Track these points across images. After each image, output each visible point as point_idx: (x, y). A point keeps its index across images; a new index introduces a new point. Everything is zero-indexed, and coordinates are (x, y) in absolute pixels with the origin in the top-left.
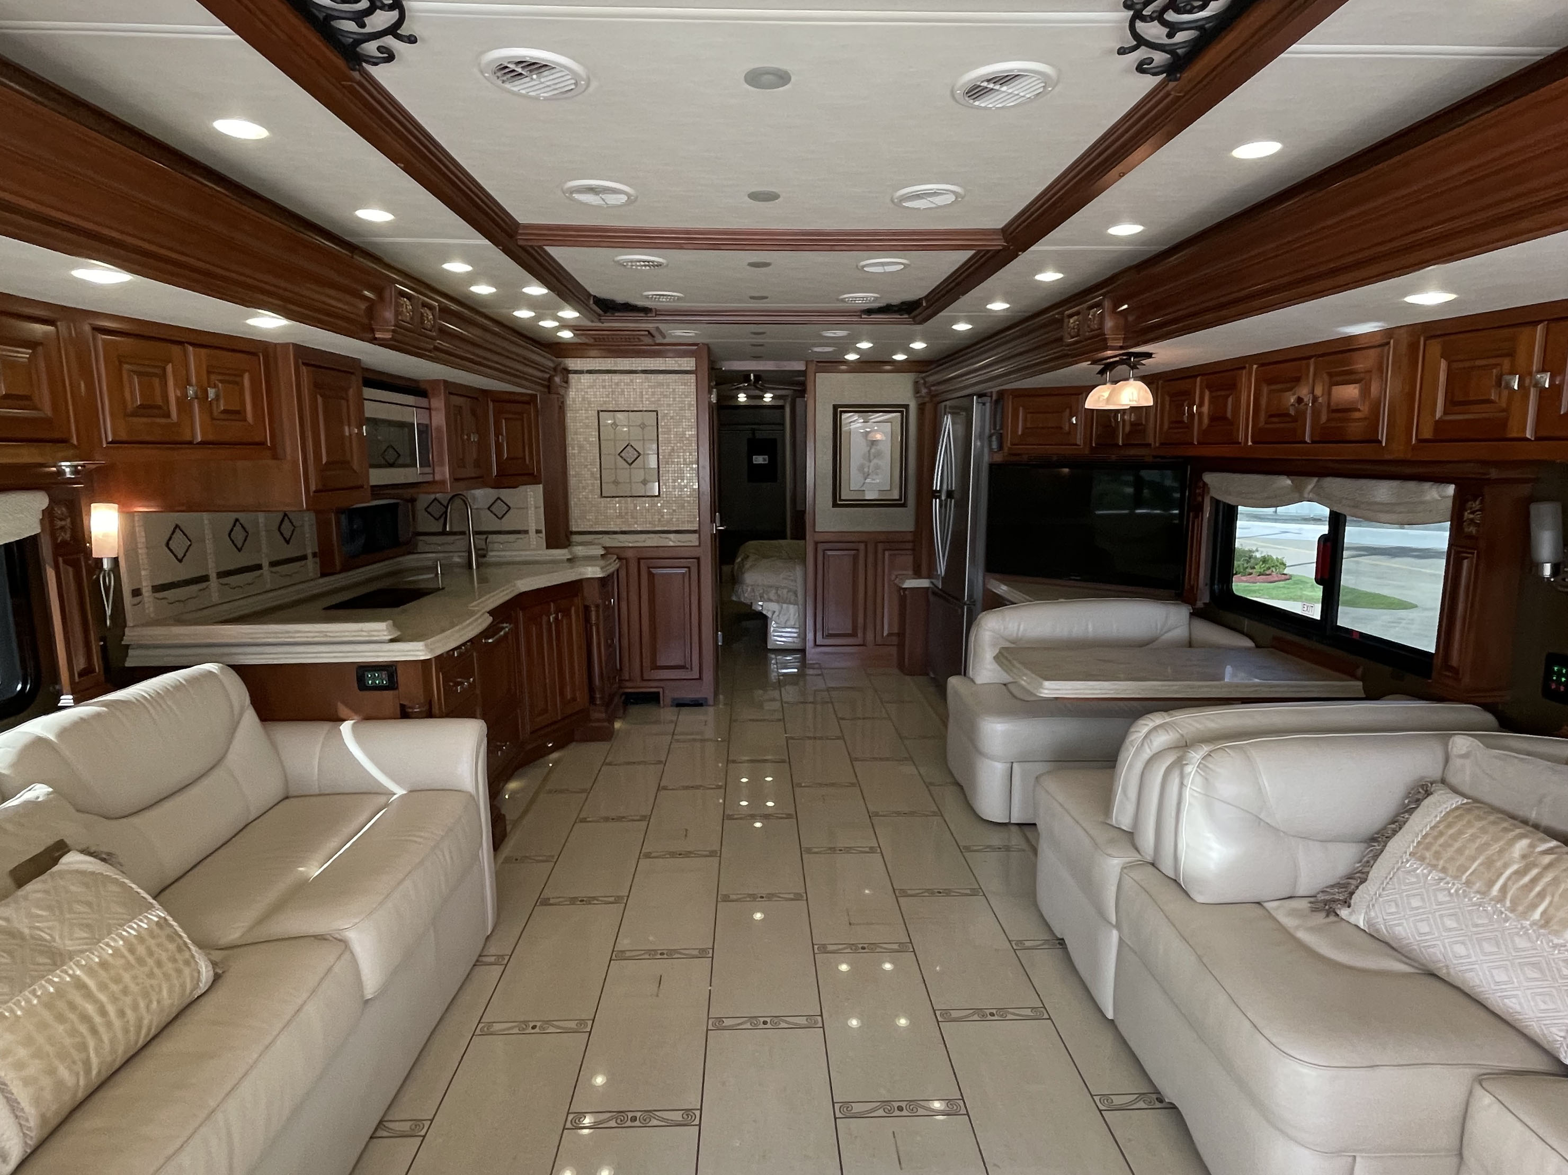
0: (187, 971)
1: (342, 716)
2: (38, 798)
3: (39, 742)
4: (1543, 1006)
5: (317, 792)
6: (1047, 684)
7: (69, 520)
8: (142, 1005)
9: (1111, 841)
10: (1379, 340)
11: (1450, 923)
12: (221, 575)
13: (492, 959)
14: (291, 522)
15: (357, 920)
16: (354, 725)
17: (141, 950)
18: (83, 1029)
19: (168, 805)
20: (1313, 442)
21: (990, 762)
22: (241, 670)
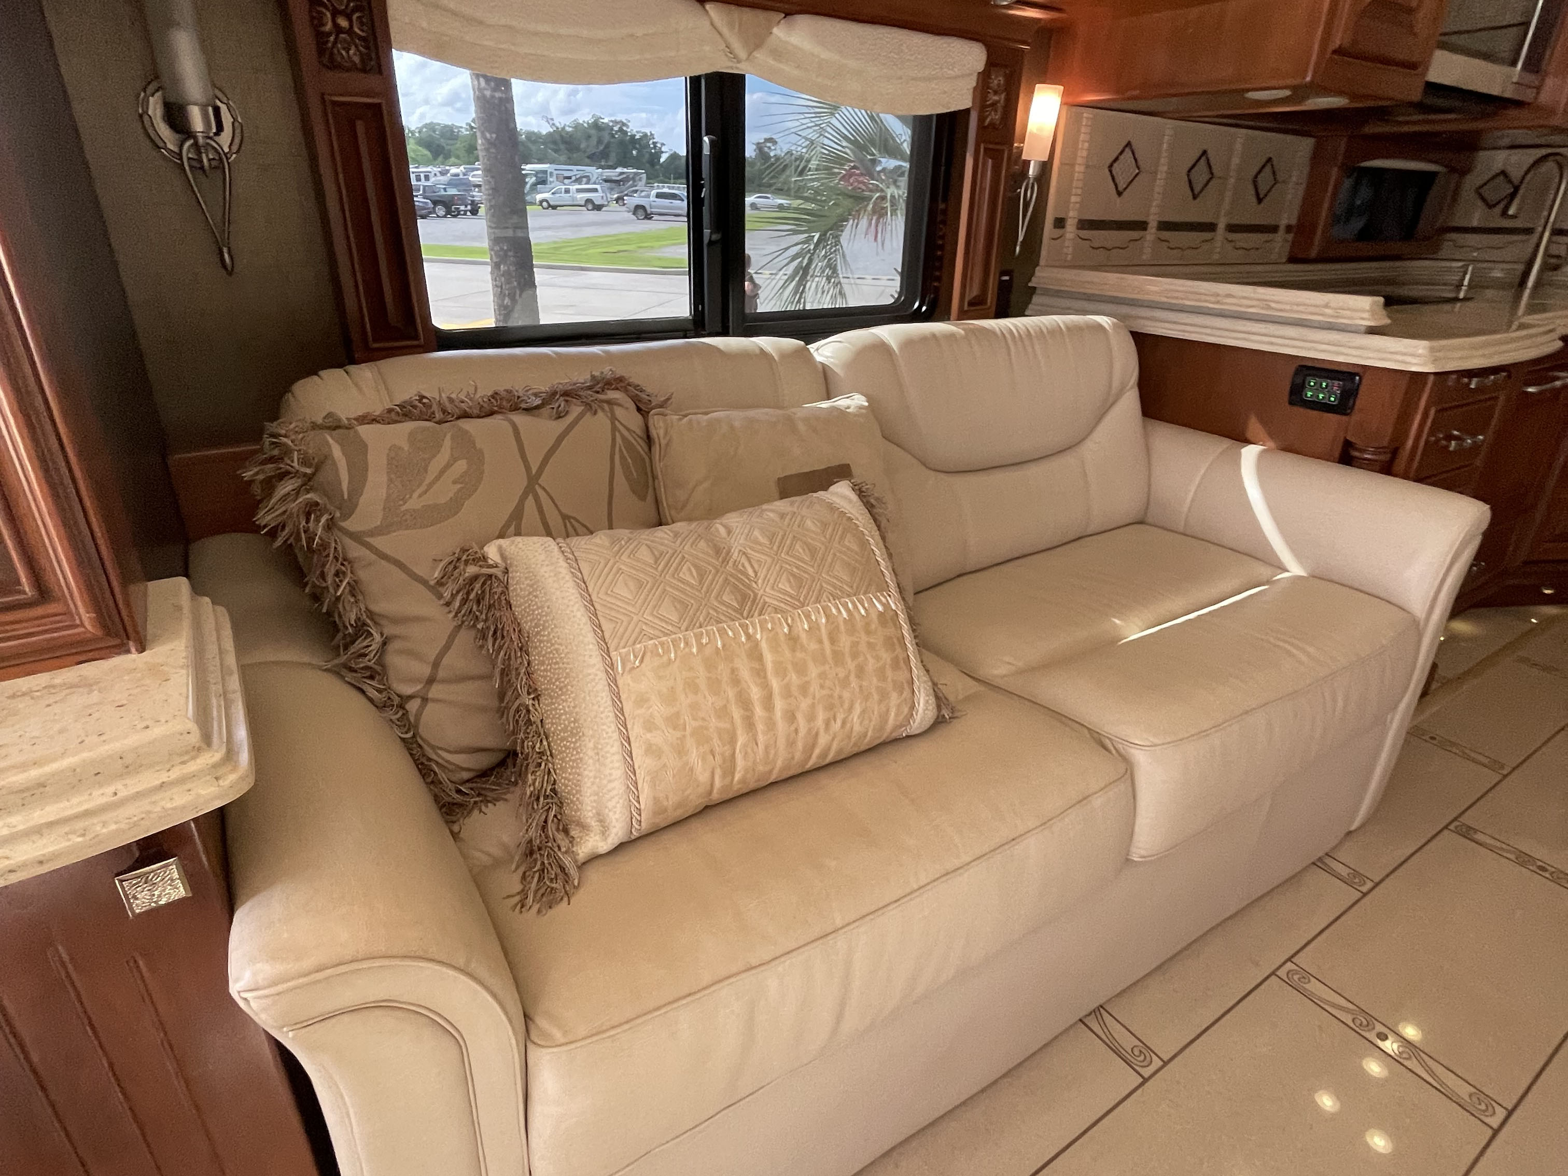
0: (894, 699)
1: (1249, 435)
2: (848, 408)
3: (881, 347)
5: (1181, 529)
7: (1003, 96)
8: (821, 716)
12: (1165, 226)
13: (1343, 871)
14: (1274, 173)
15: (1156, 741)
16: (1262, 455)
17: (845, 642)
18: (737, 714)
19: (998, 477)
22: (1140, 339)
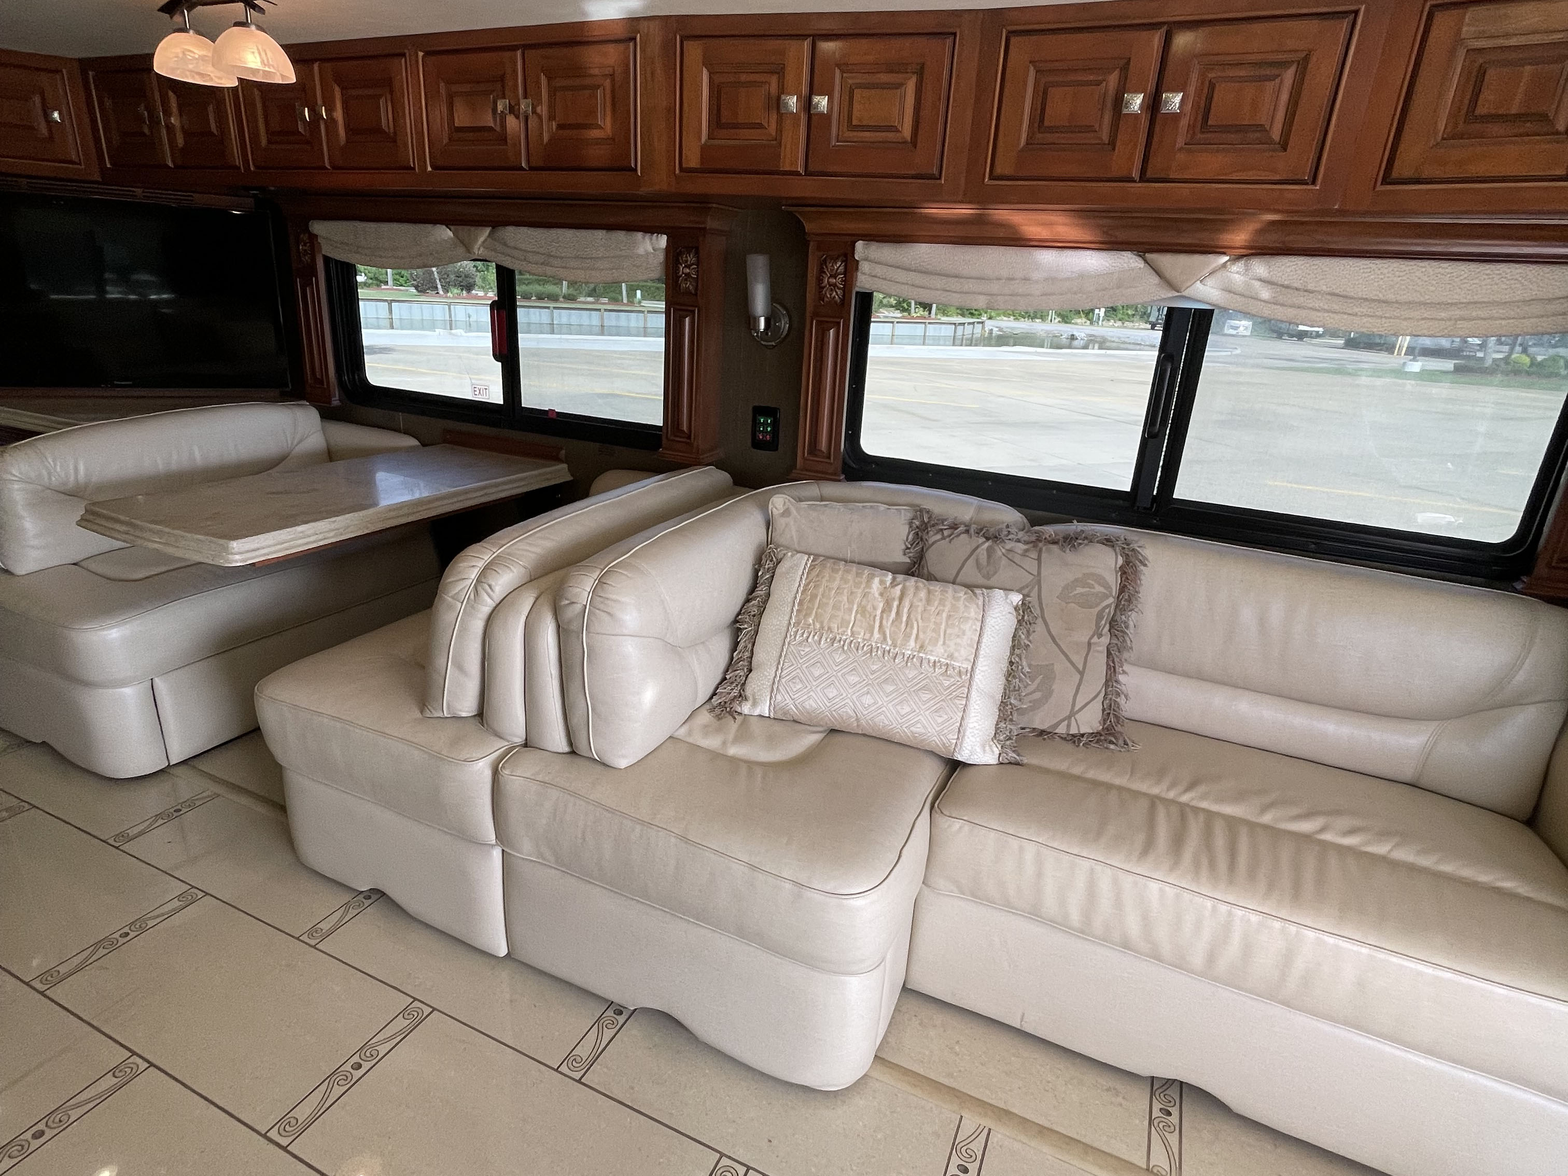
4: (940, 720)
6: (235, 545)
9: (455, 742)
10: (620, 33)
11: (853, 679)
20: (531, 169)
21: (111, 691)
